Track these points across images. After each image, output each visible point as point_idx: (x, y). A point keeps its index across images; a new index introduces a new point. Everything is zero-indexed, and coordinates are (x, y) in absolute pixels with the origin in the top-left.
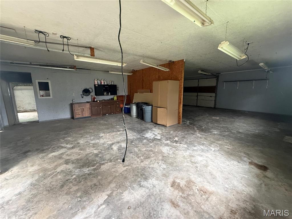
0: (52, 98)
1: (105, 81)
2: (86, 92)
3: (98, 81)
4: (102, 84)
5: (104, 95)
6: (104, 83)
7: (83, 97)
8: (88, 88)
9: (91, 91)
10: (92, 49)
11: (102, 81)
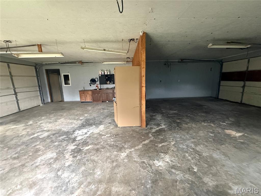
0: (71, 85)
1: (108, 71)
2: (93, 81)
3: (102, 72)
4: (105, 74)
5: (107, 84)
6: (107, 73)
7: (91, 86)
8: (94, 78)
9: (97, 80)
10: (40, 46)
11: (106, 72)
